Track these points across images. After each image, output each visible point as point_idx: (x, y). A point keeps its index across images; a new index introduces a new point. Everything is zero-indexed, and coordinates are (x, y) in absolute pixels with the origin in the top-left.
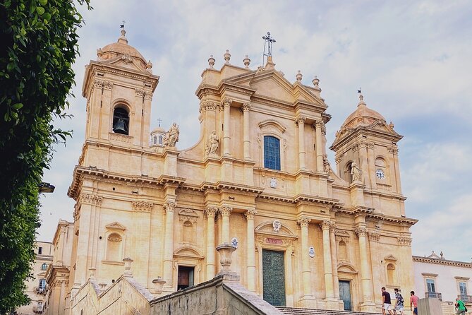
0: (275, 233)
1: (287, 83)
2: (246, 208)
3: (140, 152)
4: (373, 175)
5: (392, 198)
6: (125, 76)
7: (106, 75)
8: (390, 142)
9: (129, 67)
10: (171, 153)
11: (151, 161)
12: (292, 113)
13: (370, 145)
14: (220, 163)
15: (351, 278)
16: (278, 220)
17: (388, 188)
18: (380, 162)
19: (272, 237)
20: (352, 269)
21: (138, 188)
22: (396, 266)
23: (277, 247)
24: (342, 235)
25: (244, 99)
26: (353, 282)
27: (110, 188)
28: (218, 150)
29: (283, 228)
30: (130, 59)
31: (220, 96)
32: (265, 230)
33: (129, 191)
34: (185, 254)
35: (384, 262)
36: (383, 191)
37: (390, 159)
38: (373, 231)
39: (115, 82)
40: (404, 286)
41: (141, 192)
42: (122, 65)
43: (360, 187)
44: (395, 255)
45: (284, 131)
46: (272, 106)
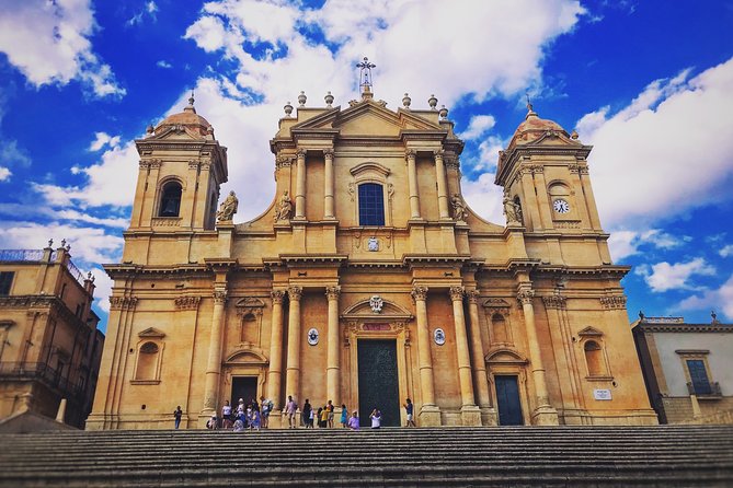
0: (376, 315)
1: (390, 113)
2: (324, 285)
3: (188, 235)
4: (546, 210)
5: (583, 238)
6: (178, 149)
7: (154, 152)
8: (573, 158)
9: (182, 137)
10: (223, 229)
11: (203, 243)
12: (401, 149)
13: (537, 167)
14: (291, 230)
15: (517, 370)
16: (376, 296)
17: (575, 225)
18: (558, 190)
19: (372, 321)
20: (517, 357)
21: (183, 280)
22: (602, 345)
23: (383, 334)
24: (496, 305)
25: (325, 145)
26: (521, 377)
27: (148, 285)
28: (291, 214)
29: (386, 305)
30: (181, 129)
31: (295, 147)
32: (361, 313)
33: (172, 285)
34: (243, 360)
35: (578, 339)
36: (566, 230)
37: (574, 181)
38: (550, 293)
39: (164, 158)
40: (620, 375)
41: (187, 284)
42: (174, 137)
43: (516, 231)
44: (598, 326)
45: (388, 174)
46: (368, 146)
